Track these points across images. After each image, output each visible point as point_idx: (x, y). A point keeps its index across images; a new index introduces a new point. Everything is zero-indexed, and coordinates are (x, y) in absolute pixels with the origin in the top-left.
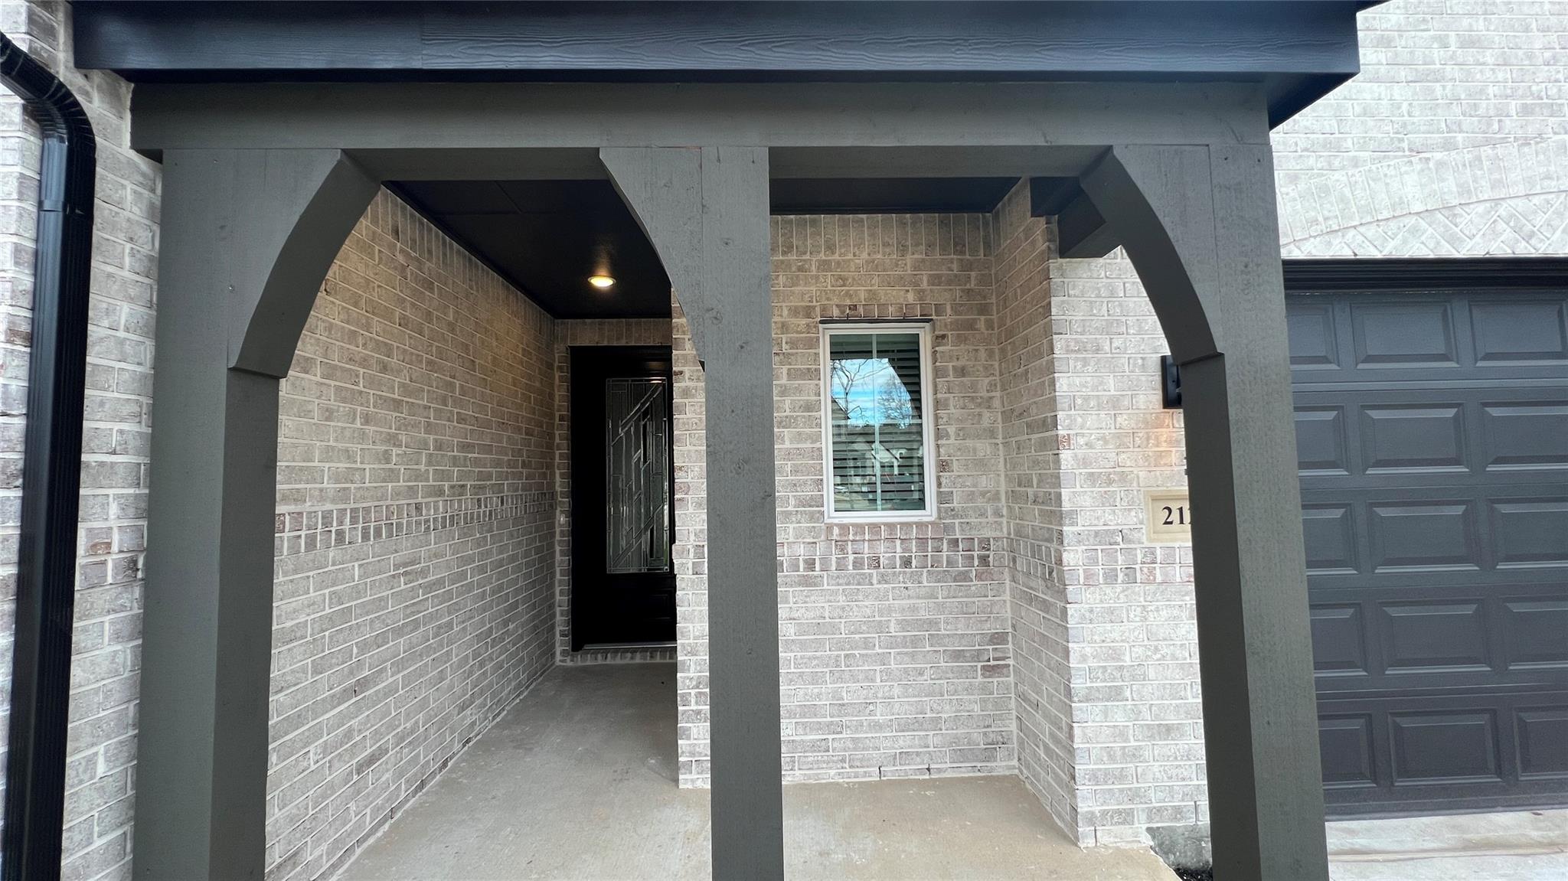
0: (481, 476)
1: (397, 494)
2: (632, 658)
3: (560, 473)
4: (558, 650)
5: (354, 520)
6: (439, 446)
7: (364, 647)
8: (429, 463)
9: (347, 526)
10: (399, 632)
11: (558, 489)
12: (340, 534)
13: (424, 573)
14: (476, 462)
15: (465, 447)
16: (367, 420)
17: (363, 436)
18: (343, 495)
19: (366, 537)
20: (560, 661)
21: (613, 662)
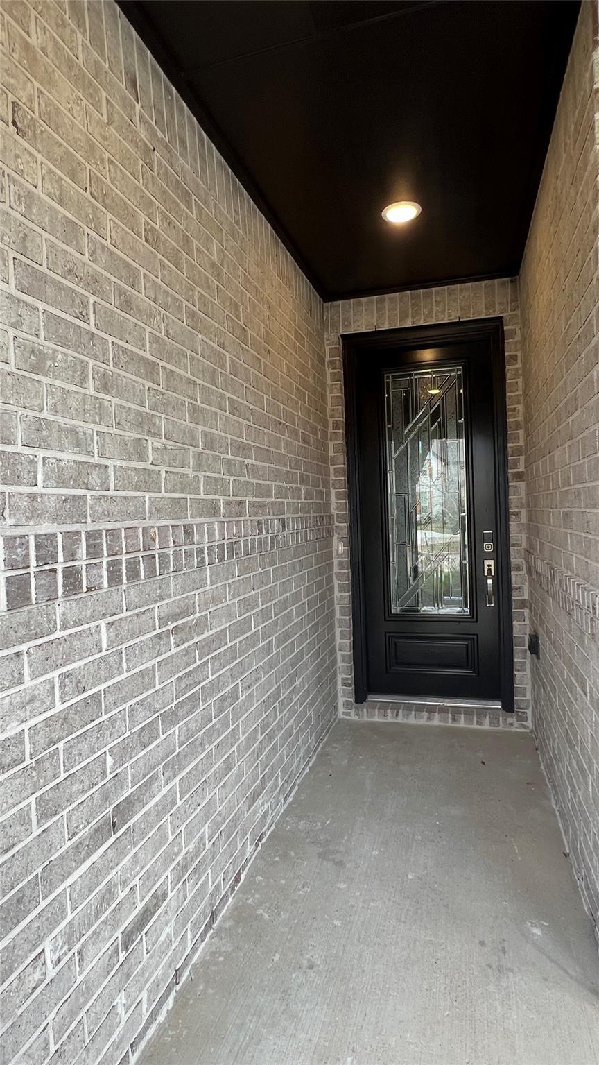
0: (262, 491)
1: (157, 511)
2: (429, 719)
3: (336, 493)
4: (341, 700)
5: (94, 551)
6: (210, 443)
7: (123, 752)
8: (199, 467)
9: (82, 561)
10: (171, 718)
11: (334, 512)
12: (72, 575)
13: (200, 626)
14: (254, 471)
15: (241, 449)
16: (105, 384)
17: (100, 412)
18: (73, 508)
19: (114, 578)
20: (343, 713)
21: (405, 721)
